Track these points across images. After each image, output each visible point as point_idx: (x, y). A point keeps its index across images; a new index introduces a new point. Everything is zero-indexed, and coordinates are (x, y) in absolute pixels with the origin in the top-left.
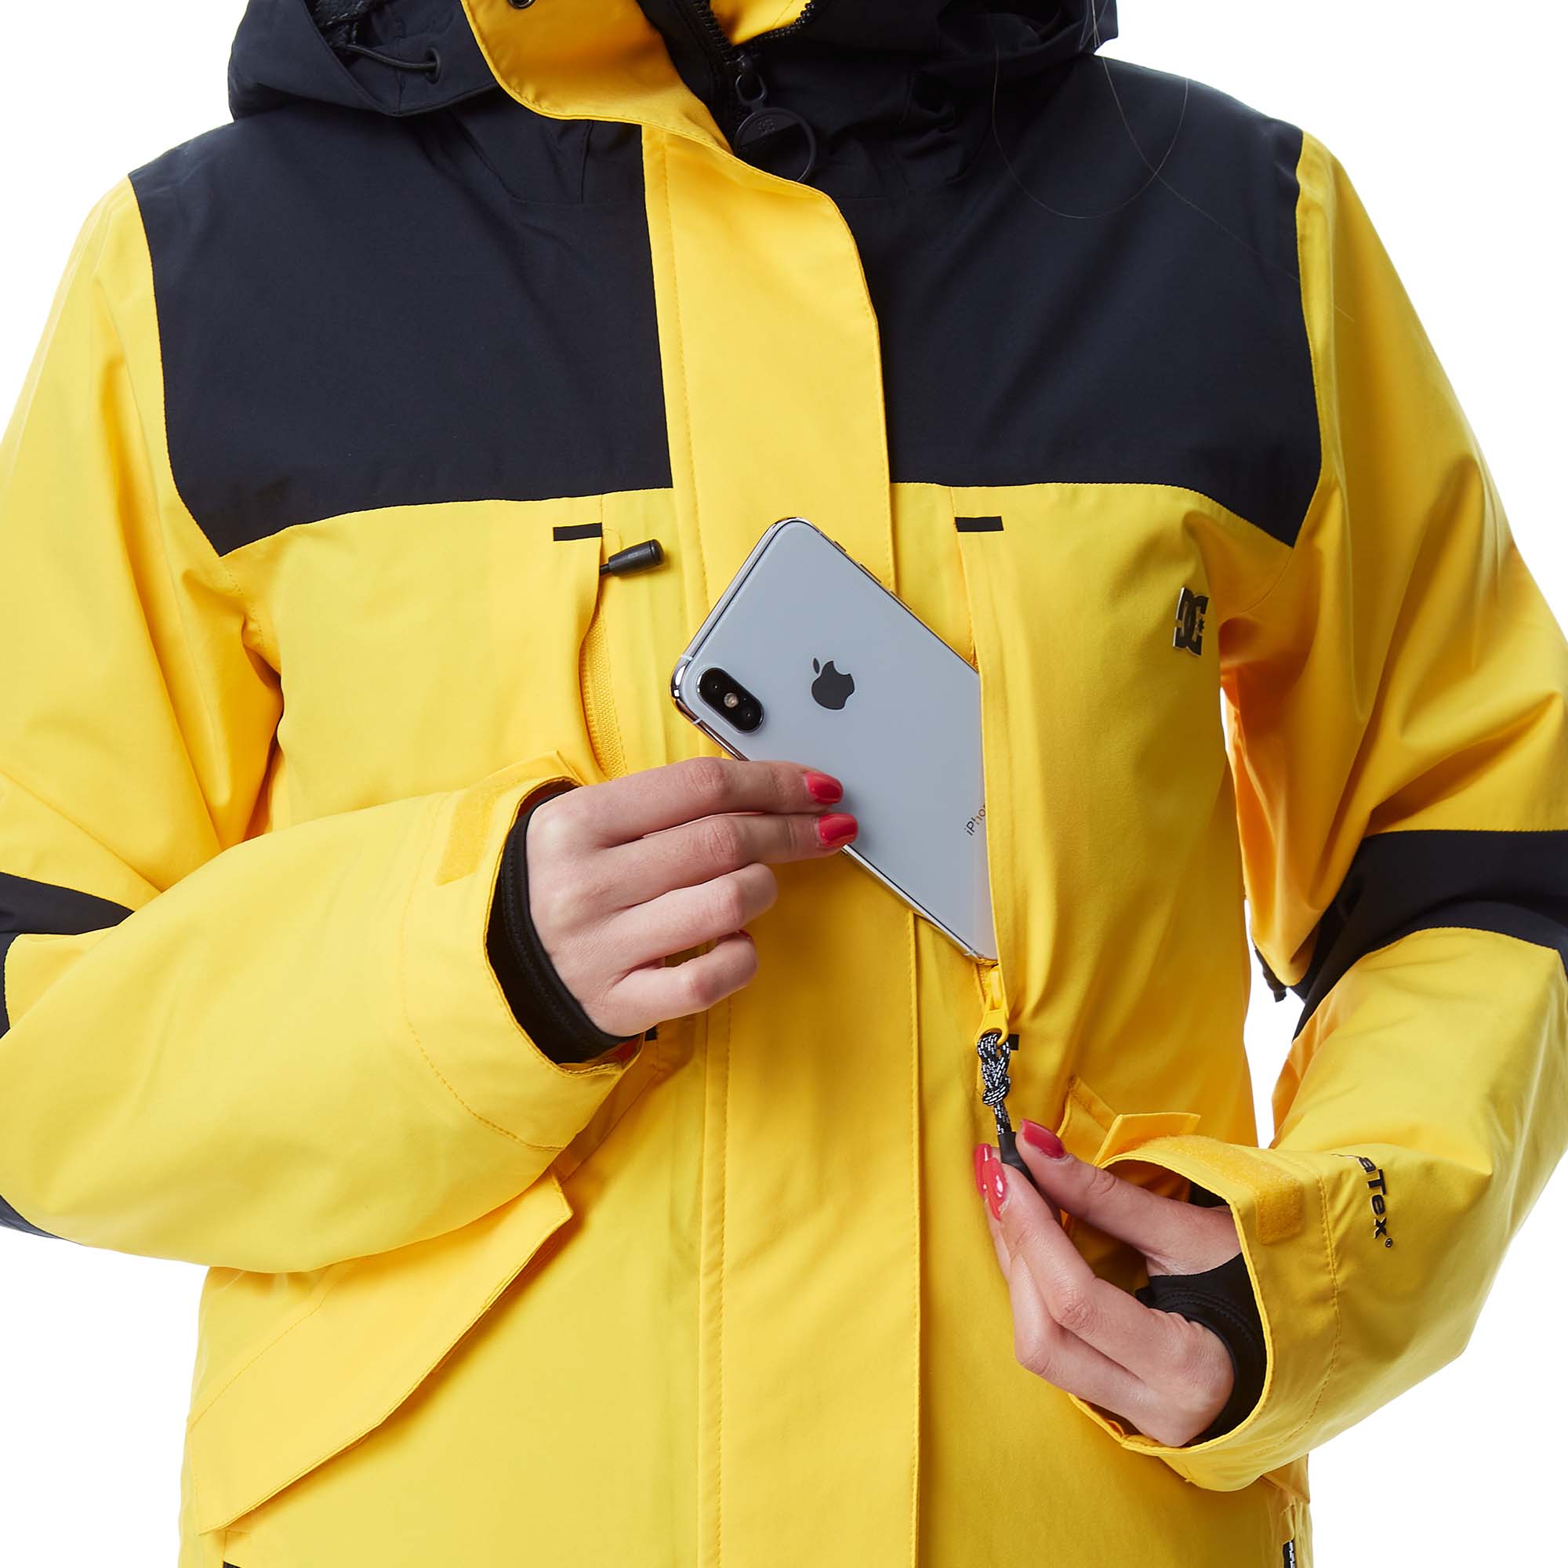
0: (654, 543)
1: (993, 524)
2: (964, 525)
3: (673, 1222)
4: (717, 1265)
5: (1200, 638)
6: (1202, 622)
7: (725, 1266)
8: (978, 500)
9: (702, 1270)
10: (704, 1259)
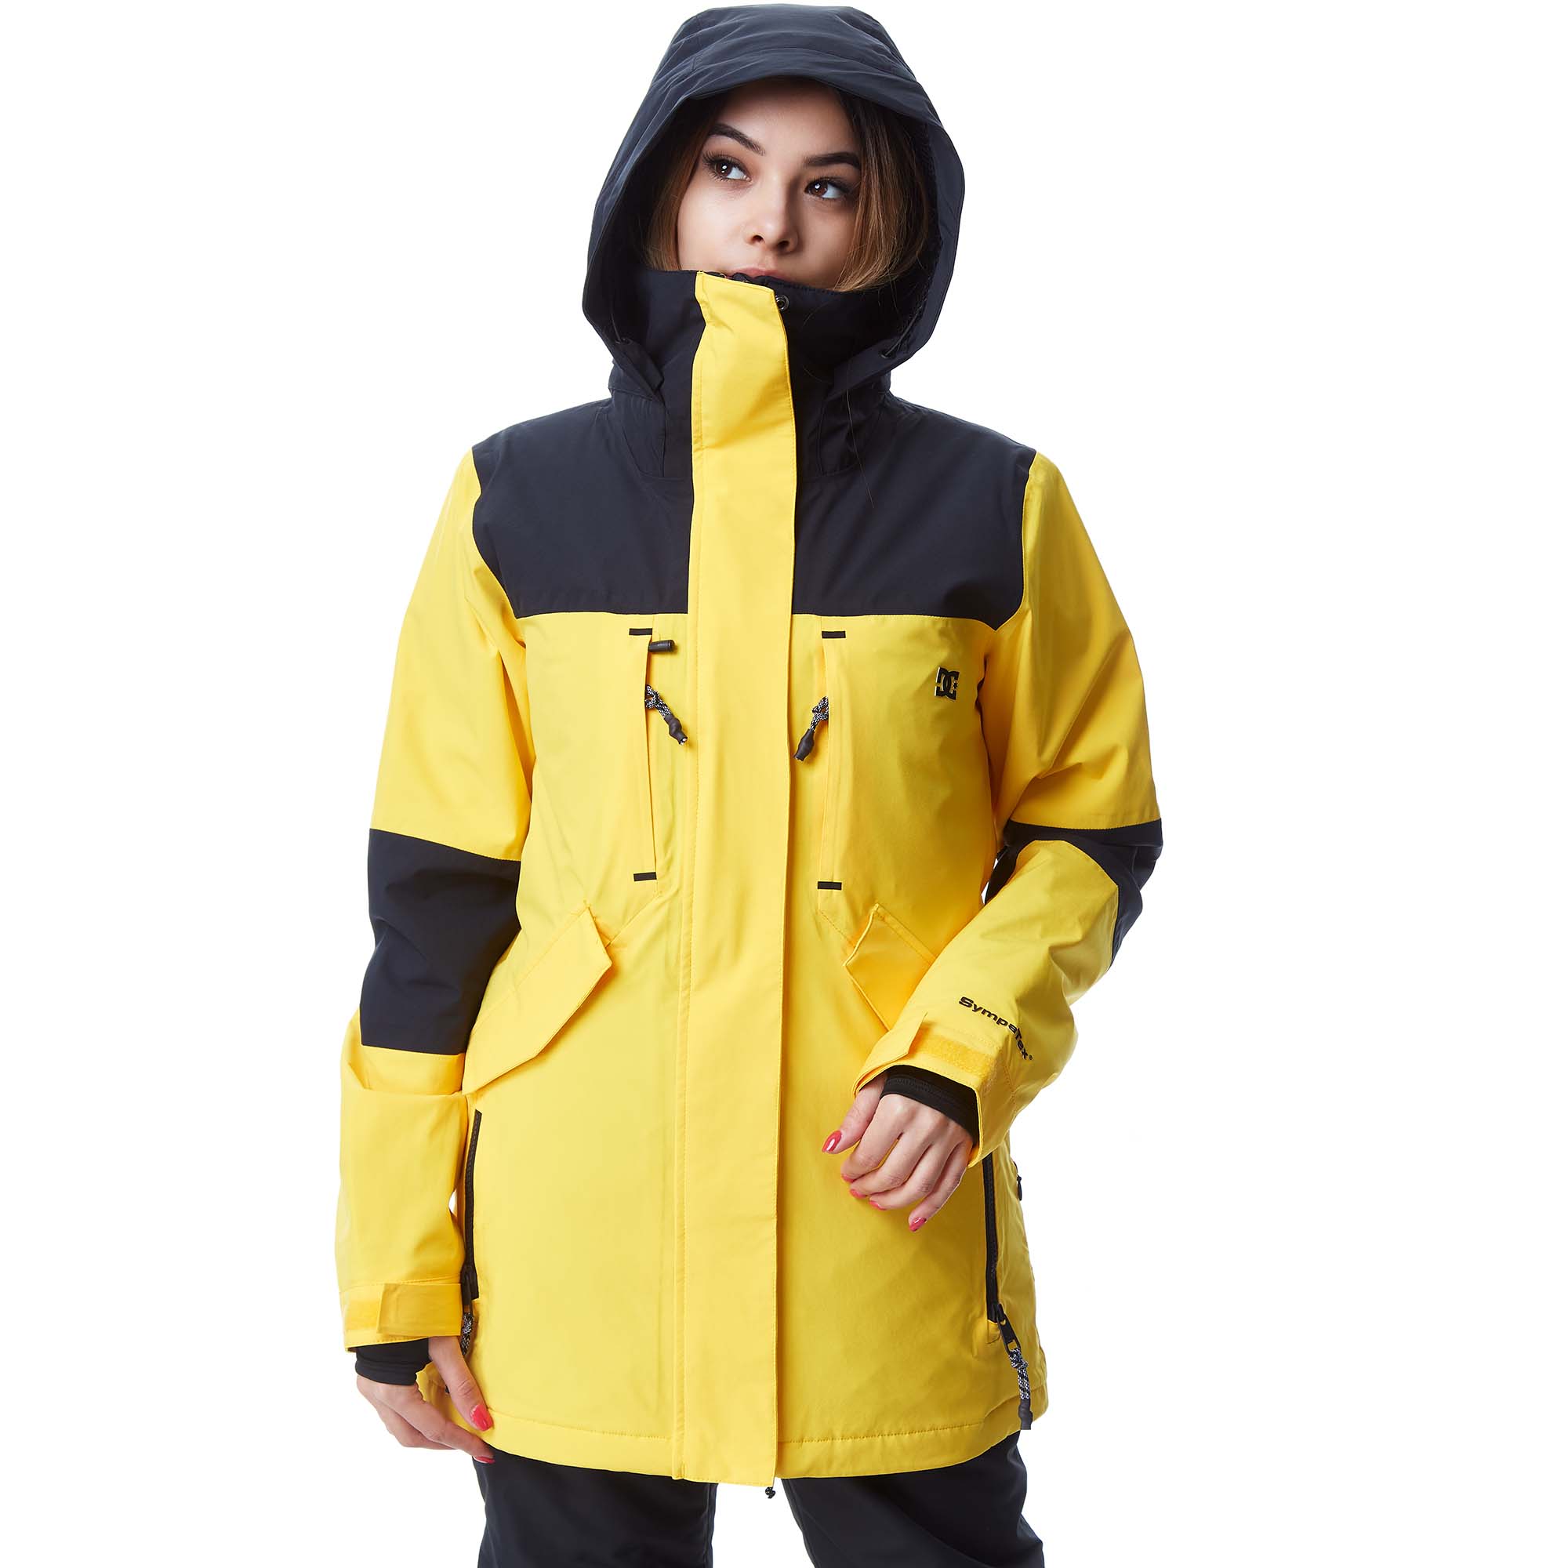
0: (671, 642)
1: (841, 635)
2: (826, 635)
3: (667, 964)
4: (687, 987)
5: (955, 692)
6: (955, 684)
7: (691, 988)
8: (834, 623)
9: (681, 989)
10: (681, 983)
